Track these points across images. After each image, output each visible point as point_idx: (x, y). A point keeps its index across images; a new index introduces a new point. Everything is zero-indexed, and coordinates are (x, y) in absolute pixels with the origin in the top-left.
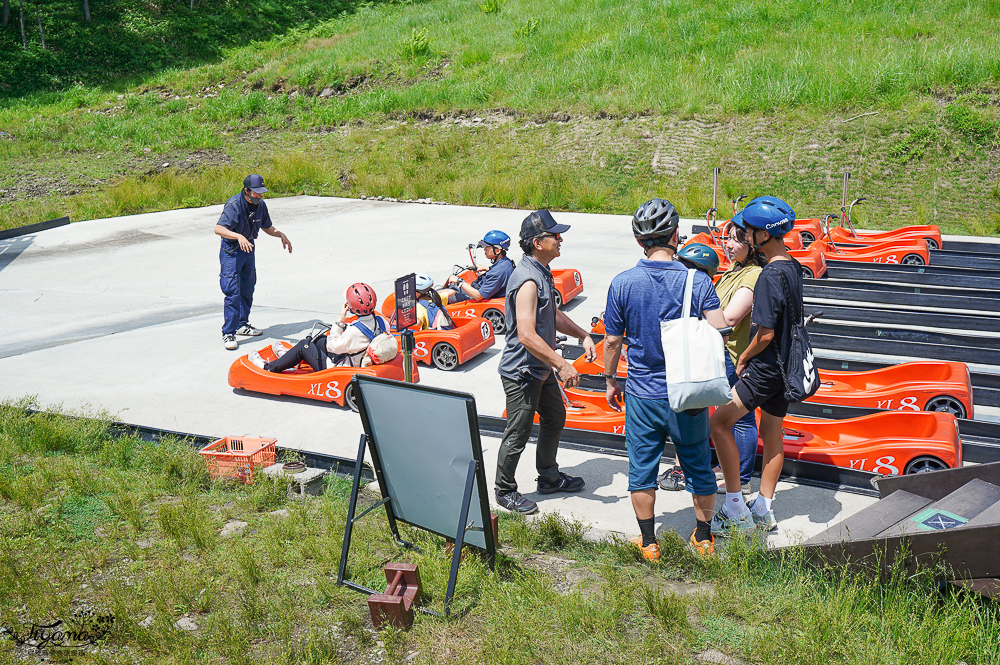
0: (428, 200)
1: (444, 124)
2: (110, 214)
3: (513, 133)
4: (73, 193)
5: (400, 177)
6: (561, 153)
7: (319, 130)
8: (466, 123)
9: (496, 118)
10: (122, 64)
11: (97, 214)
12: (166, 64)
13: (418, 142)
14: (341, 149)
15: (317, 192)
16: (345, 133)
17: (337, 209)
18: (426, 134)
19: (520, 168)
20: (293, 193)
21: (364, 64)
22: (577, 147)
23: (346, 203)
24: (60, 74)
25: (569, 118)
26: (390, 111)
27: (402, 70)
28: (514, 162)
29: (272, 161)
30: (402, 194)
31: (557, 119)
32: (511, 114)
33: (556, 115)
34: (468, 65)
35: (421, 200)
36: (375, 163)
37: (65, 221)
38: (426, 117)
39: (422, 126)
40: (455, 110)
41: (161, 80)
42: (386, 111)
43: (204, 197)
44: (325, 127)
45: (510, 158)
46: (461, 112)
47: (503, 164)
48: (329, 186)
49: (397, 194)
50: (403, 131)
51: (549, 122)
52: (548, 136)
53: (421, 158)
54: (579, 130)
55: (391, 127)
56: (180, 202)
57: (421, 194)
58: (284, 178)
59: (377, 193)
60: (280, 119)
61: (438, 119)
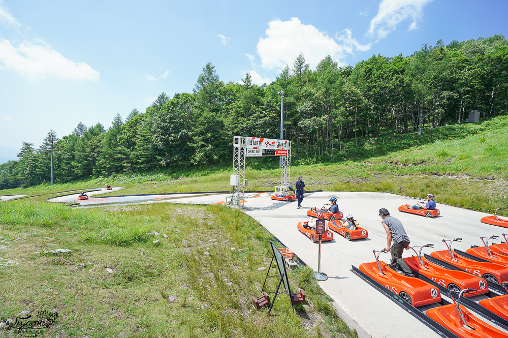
1: (442, 177)
2: (332, 191)
3: (467, 182)
4: (328, 185)
5: (418, 191)
6: (486, 191)
7: (399, 176)
8: (450, 177)
9: (463, 177)
11: (329, 190)
12: (372, 156)
13: (429, 181)
14: (403, 181)
15: (391, 192)
16: (407, 177)
17: (392, 198)
18: (433, 179)
19: (466, 194)
20: (384, 192)
21: (424, 158)
22: (494, 189)
24: (346, 158)
25: (494, 179)
27: (436, 159)
28: (464, 192)
29: (381, 183)
30: (416, 196)
31: (488, 179)
32: (469, 176)
33: (489, 177)
34: (461, 159)
36: (412, 186)
37: (322, 191)
38: (436, 174)
39: (433, 177)
40: (447, 173)
41: (369, 160)
42: (422, 171)
43: (357, 190)
44: (401, 175)
45: (463, 190)
46: (449, 174)
47: (459, 192)
48: (395, 191)
50: (426, 178)
51: (485, 180)
52: (482, 184)
53: (428, 186)
54: (497, 183)
55: (422, 176)
58: (382, 187)
59: (408, 195)
60: (390, 171)
61: (439, 175)
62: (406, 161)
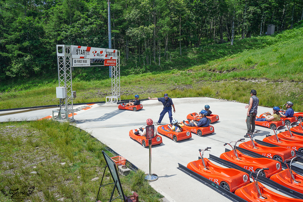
0: (235, 101)
1: (248, 81)
3: (265, 85)
4: (156, 93)
5: (231, 94)
6: (277, 91)
7: (216, 81)
8: (253, 81)
9: (262, 80)
10: (186, 64)
12: (195, 64)
13: (239, 86)
14: (219, 86)
15: (210, 97)
16: (222, 82)
18: (241, 84)
19: (264, 94)
20: (204, 96)
21: (235, 65)
22: (282, 90)
23: (214, 100)
24: (173, 66)
25: (283, 81)
26: (234, 77)
27: (244, 67)
28: (263, 93)
29: (202, 88)
31: (279, 82)
32: (267, 79)
33: (279, 80)
34: (261, 66)
35: (233, 101)
36: (226, 90)
38: (243, 79)
39: (241, 81)
40: (251, 78)
41: (192, 68)
42: (233, 77)
43: (182, 96)
45: (262, 91)
46: (253, 78)
48: (213, 95)
49: (228, 99)
50: (236, 83)
51: (277, 82)
52: (275, 86)
53: (238, 90)
54: (284, 85)
55: (233, 81)
56: (176, 97)
57: (234, 99)
58: (203, 92)
59: (223, 98)
60: (209, 78)
61: (246, 80)
62: (222, 68)
